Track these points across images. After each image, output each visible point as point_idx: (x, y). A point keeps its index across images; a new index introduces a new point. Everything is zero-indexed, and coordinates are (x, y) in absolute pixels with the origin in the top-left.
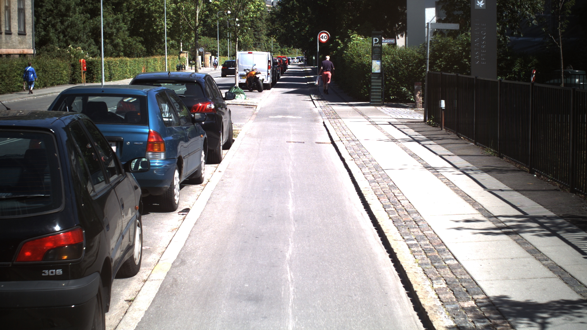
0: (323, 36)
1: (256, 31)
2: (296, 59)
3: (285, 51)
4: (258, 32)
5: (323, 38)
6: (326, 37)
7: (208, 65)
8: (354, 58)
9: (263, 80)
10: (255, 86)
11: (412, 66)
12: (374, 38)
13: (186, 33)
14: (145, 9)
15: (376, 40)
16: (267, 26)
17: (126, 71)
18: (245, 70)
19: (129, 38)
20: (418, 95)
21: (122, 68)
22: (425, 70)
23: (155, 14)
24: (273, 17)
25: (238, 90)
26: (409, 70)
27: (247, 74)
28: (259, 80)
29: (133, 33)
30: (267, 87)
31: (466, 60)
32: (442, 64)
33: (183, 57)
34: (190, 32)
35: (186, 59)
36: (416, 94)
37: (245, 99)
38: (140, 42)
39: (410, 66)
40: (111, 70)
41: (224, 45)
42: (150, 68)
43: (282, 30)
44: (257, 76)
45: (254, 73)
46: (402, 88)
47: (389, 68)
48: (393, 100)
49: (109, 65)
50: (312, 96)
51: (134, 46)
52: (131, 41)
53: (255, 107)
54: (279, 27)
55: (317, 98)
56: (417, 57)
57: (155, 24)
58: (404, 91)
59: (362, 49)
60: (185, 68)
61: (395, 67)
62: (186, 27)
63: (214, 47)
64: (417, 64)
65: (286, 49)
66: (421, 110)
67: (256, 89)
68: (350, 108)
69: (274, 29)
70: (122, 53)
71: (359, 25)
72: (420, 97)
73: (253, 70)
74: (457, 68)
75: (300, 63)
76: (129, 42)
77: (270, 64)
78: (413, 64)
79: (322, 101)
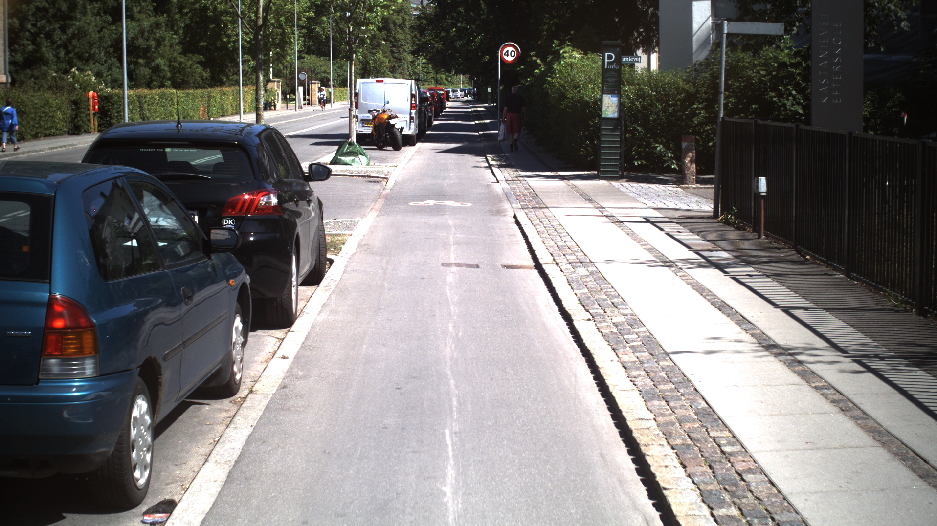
0: (507, 51)
1: (394, 46)
2: (459, 91)
3: (441, 78)
4: (398, 47)
5: (508, 55)
6: (513, 54)
7: (315, 101)
8: (567, 90)
9: (402, 128)
10: (389, 140)
11: (675, 105)
12: (606, 54)
13: (277, 48)
14: (209, 9)
15: (610, 57)
16: (413, 37)
17: (171, 113)
18: (370, 112)
19: (181, 57)
20: (689, 159)
21: (163, 106)
22: (697, 112)
23: (225, 16)
24: (422, 23)
25: (354, 149)
26: (668, 112)
27: (374, 118)
28: (395, 129)
29: (189, 48)
30: (409, 141)
31: (773, 94)
32: (730, 102)
33: (272, 88)
34: (284, 47)
35: (276, 91)
36: (685, 158)
37: (368, 164)
38: (198, 62)
39: (670, 106)
40: (144, 110)
41: (342, 69)
42: (215, 106)
43: (436, 45)
44: (392, 122)
45: (385, 117)
46: (656, 145)
47: (632, 109)
48: (640, 168)
49: (140, 102)
50: (490, 157)
51: (189, 70)
52: (184, 61)
53: (386, 180)
54: (432, 39)
55: (498, 163)
56: (682, 89)
57: (225, 34)
58: (660, 150)
59: (580, 74)
60: (275, 106)
61: (643, 107)
62: (277, 38)
63: (325, 72)
64: (683, 101)
65: (444, 76)
66: (694, 188)
67: (389, 145)
68: (562, 183)
69: (424, 42)
70: (169, 82)
71: (572, 32)
72: (691, 164)
73: (384, 112)
74: (757, 108)
75: (465, 99)
76: (181, 63)
77: (415, 100)
78: (676, 101)
79: (509, 169)
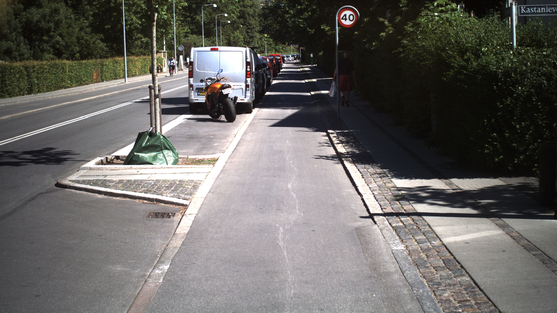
1: (248, 28)
2: (290, 56)
3: (279, 48)
24: (266, 12)
43: (275, 26)
75: (295, 61)
